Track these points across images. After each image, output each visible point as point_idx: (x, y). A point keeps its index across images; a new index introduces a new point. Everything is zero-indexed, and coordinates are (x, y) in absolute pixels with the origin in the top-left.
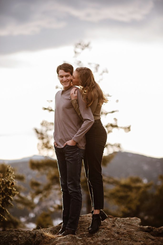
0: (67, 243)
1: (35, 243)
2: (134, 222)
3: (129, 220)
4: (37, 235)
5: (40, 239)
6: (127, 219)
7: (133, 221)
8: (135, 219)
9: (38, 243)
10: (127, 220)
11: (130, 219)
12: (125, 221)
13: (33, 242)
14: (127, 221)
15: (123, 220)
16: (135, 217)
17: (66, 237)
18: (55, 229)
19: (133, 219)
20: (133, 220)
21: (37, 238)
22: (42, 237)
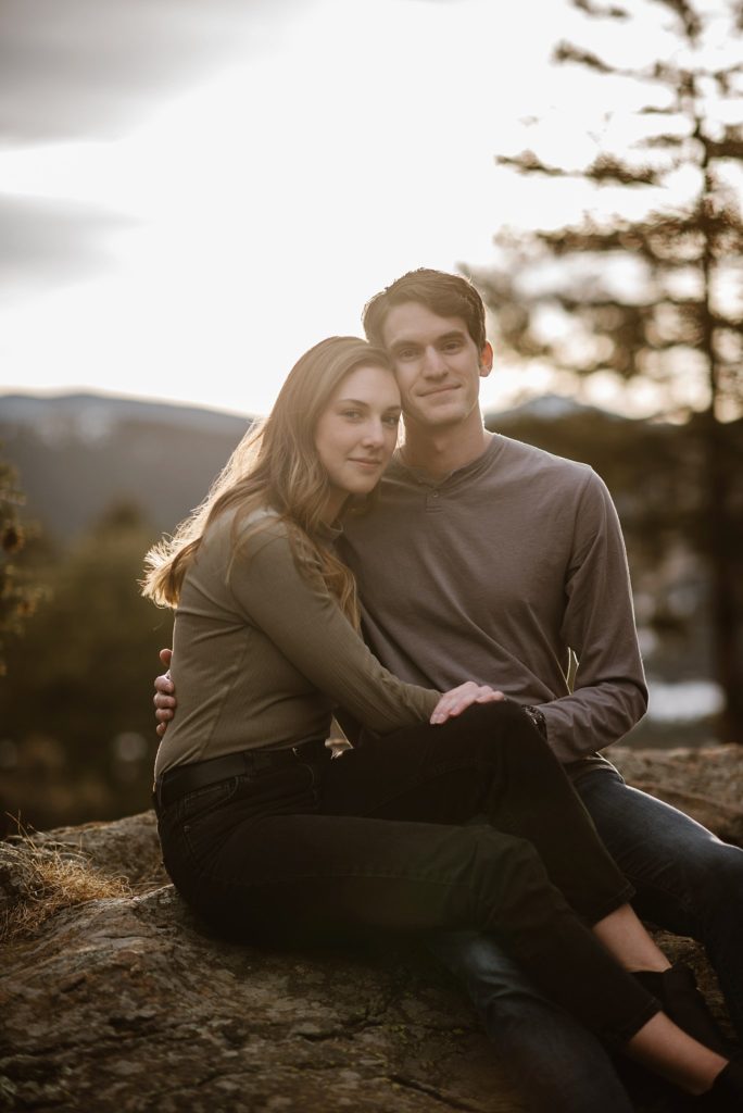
0: (117, 953)
2: (720, 778)
3: (683, 766)
6: (677, 759)
7: (716, 773)
8: (727, 759)
10: (675, 764)
11: (693, 758)
12: (659, 771)
14: (671, 770)
15: (648, 763)
17: (150, 899)
19: (717, 756)
20: (716, 766)
22: (8, 894)
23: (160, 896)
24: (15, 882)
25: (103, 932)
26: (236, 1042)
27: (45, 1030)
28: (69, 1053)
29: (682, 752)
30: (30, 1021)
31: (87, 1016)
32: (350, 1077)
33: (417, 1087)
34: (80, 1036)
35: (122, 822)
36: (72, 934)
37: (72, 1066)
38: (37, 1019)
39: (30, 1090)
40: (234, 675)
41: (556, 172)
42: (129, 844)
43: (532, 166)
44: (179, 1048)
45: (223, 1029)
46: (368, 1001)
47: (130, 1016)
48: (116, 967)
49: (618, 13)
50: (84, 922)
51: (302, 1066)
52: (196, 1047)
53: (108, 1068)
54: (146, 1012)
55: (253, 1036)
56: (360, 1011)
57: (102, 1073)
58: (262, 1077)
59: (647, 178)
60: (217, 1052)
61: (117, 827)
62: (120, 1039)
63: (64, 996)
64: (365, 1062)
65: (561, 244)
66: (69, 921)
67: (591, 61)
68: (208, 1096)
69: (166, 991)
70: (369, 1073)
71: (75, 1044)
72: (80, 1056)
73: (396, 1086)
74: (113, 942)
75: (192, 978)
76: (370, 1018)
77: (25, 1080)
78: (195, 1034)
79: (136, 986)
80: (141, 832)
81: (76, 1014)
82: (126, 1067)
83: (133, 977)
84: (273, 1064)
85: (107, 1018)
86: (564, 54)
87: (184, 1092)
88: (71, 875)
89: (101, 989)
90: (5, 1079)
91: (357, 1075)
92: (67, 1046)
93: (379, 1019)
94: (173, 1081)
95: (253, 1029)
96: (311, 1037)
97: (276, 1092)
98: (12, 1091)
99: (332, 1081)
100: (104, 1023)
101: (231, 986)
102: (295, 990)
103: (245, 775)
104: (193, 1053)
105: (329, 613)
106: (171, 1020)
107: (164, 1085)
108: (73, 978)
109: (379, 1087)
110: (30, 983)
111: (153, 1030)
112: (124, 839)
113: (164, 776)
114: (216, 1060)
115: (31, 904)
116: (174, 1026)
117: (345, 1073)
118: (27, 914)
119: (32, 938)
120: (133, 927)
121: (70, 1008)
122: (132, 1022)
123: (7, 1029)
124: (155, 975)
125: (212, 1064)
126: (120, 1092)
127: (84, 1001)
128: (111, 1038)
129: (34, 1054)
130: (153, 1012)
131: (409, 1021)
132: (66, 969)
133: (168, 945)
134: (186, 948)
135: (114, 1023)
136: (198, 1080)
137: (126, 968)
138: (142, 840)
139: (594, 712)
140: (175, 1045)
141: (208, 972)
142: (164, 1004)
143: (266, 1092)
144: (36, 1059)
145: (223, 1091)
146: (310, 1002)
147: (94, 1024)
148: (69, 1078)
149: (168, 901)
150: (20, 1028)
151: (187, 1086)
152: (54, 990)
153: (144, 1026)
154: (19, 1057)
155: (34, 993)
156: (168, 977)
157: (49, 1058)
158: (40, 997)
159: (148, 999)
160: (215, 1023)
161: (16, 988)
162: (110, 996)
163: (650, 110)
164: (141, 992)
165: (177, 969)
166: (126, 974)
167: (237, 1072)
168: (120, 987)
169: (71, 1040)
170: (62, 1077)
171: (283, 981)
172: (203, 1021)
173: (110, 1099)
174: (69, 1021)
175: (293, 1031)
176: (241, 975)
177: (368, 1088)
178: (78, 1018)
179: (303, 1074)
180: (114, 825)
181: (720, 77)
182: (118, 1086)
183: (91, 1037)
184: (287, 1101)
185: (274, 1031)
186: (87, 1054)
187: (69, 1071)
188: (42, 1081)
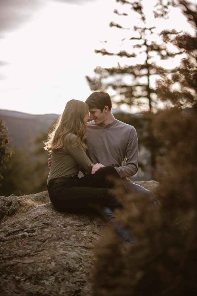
0: (43, 212)
1: (10, 212)
3: (143, 184)
4: (13, 202)
5: (16, 207)
6: (142, 183)
7: (149, 185)
8: (152, 183)
9: (13, 212)
11: (145, 183)
13: (7, 211)
16: (153, 181)
17: (47, 205)
18: (43, 195)
19: (150, 182)
20: (149, 184)
21: (12, 206)
22: (19, 205)
23: (48, 204)
24: (21, 203)
25: (39, 210)
26: (65, 227)
27: (32, 225)
28: (37, 228)
29: (143, 182)
30: (29, 224)
31: (39, 222)
32: (85, 232)
33: (97, 234)
34: (38, 225)
35: (37, 194)
36: (33, 210)
37: (37, 230)
38: (30, 223)
39: (30, 234)
40: (65, 163)
41: (112, 54)
42: (39, 198)
43: (105, 53)
44: (56, 227)
45: (63, 224)
46: (87, 221)
47: (46, 222)
48: (43, 214)
49: (125, 14)
50: (35, 208)
51: (77, 230)
52: (58, 227)
53: (44, 230)
54: (49, 222)
55: (68, 226)
56: (86, 223)
57: (43, 231)
58: (70, 232)
59: (133, 56)
60: (62, 228)
61: (36, 195)
62: (46, 226)
63: (34, 220)
64: (88, 230)
65: (112, 72)
66: (32, 209)
67: (118, 26)
68: (61, 235)
69: (52, 219)
70: (88, 232)
71: (37, 227)
72: (39, 228)
73: (93, 234)
74: (42, 211)
75: (56, 217)
76: (88, 224)
77: (29, 233)
78: (58, 225)
79: (47, 218)
80: (41, 196)
81: (37, 222)
82: (46, 230)
83: (46, 216)
84: (72, 230)
85: (42, 223)
86: (112, 25)
87: (57, 234)
88: (30, 202)
89: (41, 218)
90: (26, 232)
91: (86, 232)
92: (36, 227)
93: (89, 224)
94: (55, 232)
95: (68, 225)
96: (78, 226)
97: (73, 234)
98: (28, 234)
99: (82, 233)
100: (42, 224)
101: (63, 219)
102: (74, 219)
103: (64, 181)
104: (58, 228)
105: (82, 152)
106: (53, 223)
107: (54, 233)
108: (36, 217)
109: (90, 234)
110: (28, 217)
111: (50, 225)
112: (38, 197)
113: (50, 181)
114: (62, 229)
115: (24, 207)
116: (54, 224)
117: (84, 231)
118: (23, 208)
119: (25, 212)
120: (45, 209)
121: (35, 221)
122: (47, 223)
123: (25, 225)
124: (50, 216)
125: (61, 230)
126: (46, 234)
127: (38, 220)
128: (43, 226)
129: (31, 228)
130: (50, 222)
131: (94, 224)
132: (34, 215)
133: (51, 211)
134: (54, 212)
135: (43, 223)
136: (59, 232)
137: (45, 215)
138: (41, 197)
139: (125, 169)
140: (55, 227)
141: (58, 217)
142: (52, 221)
143: (71, 234)
144: (31, 229)
145: (64, 234)
146: (77, 221)
147: (40, 224)
148: (37, 232)
149: (50, 205)
150: (27, 225)
151: (58, 233)
152: (32, 219)
153: (49, 224)
154: (28, 229)
155: (29, 219)
156: (52, 217)
157: (33, 229)
158: (30, 220)
159: (49, 220)
160: (61, 224)
161: (26, 218)
162: (43, 219)
163: (133, 38)
164: (48, 219)
165: (53, 215)
166: (45, 216)
167: (66, 231)
168: (44, 218)
169: (36, 226)
170: (36, 232)
171: (72, 218)
172: (59, 223)
173: (45, 235)
174: (36, 223)
175: (75, 225)
176: (64, 217)
177: (88, 234)
178: (37, 223)
179: (77, 231)
180: (35, 194)
181: (150, 29)
182: (46, 233)
183: (40, 226)
184: (75, 235)
185: (71, 225)
186: (40, 228)
187: (37, 231)
188: (32, 233)
